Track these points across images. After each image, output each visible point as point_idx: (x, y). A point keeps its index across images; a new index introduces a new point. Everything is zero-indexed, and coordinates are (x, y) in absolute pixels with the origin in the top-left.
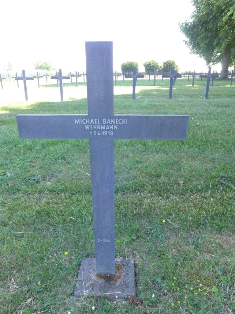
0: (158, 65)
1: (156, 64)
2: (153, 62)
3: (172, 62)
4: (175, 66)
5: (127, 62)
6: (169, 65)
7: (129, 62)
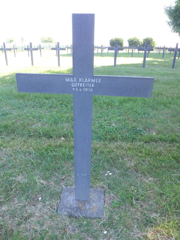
0: (139, 41)
1: (138, 40)
2: (135, 39)
3: (150, 39)
4: (153, 42)
5: (115, 38)
6: (148, 41)
7: (116, 38)
